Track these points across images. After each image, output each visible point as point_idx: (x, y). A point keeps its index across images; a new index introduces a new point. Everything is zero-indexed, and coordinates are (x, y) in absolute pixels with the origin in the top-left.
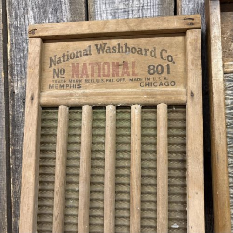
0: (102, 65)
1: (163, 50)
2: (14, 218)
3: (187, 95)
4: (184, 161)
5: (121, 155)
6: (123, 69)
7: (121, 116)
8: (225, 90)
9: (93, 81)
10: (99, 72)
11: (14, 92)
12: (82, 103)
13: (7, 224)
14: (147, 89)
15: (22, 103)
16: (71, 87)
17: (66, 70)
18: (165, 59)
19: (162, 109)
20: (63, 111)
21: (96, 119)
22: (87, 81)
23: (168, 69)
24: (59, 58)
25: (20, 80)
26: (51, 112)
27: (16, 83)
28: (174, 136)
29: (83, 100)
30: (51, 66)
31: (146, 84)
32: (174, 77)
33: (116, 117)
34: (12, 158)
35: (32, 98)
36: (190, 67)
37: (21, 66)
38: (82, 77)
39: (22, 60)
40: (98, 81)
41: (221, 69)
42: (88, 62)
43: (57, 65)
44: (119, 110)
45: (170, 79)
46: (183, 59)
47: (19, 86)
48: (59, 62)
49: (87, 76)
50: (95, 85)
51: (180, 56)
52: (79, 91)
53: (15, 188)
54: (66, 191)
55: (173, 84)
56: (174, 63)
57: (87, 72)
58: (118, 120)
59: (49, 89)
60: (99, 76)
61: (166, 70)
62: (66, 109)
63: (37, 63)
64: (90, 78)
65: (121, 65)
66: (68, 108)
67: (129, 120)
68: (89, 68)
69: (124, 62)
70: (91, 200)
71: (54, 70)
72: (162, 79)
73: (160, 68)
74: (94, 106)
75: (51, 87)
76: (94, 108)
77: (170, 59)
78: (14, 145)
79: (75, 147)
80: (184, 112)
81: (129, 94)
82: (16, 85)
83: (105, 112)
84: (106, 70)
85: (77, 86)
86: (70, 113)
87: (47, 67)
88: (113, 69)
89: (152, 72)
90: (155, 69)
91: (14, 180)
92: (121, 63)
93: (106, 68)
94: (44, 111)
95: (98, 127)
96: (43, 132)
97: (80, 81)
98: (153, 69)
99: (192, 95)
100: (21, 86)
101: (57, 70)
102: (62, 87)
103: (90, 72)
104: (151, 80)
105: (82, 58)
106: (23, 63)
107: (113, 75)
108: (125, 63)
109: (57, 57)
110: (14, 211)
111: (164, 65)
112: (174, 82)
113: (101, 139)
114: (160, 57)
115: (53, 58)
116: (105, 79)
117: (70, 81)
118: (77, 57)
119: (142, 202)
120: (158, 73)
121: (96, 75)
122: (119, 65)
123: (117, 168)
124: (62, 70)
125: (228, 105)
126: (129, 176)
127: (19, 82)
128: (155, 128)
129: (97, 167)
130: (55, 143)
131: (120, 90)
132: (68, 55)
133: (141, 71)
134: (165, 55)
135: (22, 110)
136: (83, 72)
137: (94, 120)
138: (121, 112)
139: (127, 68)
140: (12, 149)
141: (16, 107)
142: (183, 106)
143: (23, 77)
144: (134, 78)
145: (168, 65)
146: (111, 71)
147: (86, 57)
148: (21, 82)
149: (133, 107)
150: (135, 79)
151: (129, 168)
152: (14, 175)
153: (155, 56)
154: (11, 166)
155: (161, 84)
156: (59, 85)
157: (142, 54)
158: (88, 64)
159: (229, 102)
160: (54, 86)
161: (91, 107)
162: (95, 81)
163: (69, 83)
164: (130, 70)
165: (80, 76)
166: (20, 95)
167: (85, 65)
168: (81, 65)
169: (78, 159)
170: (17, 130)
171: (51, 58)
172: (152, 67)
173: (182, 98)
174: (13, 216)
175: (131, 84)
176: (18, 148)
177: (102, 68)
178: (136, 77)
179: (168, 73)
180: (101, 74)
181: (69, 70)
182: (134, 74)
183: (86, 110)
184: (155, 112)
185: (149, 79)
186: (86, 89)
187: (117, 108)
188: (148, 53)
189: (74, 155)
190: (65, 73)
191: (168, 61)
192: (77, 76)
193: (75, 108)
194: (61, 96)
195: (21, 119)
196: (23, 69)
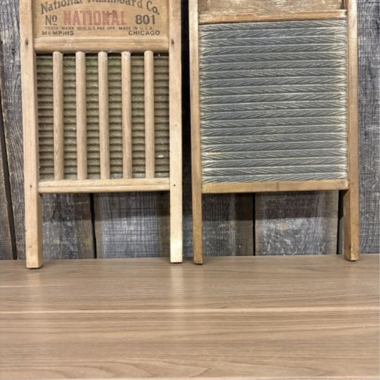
0: (93, 13)
1: (148, 2)
2: (11, 171)
3: (169, 43)
4: (167, 102)
5: (113, 99)
6: (113, 18)
7: (112, 63)
8: (200, 39)
9: (85, 29)
10: (91, 20)
11: (2, 42)
12: (75, 49)
13: (4, 178)
14: (135, 37)
15: (11, 54)
16: (63, 34)
17: (58, 17)
18: (150, 11)
19: (148, 56)
20: (57, 57)
21: (90, 66)
22: (79, 29)
23: (154, 19)
24: (51, 5)
25: (8, 29)
26: (46, 59)
27: (3, 32)
28: (160, 81)
29: (76, 46)
30: (43, 13)
31: (134, 33)
32: (159, 27)
33: (108, 64)
34: (4, 112)
35: (27, 43)
36: (171, 17)
37: (7, 14)
38: (74, 24)
39: (9, 8)
40: (90, 29)
41: (197, 20)
42: (79, 10)
43: (48, 11)
44: (110, 57)
45: (155, 29)
46: (166, 10)
47: (7, 36)
48: (51, 9)
49: (79, 24)
50: (87, 32)
51: (164, 7)
52: (72, 38)
53: (11, 141)
54: (65, 131)
55: (157, 33)
56: (158, 14)
57: (78, 20)
58: (109, 67)
59: (41, 35)
60: (91, 24)
61: (151, 20)
62: (60, 56)
63: (29, 8)
64: (82, 26)
65: (111, 14)
66: (62, 55)
67: (120, 67)
68: (81, 15)
69: (113, 11)
70: (88, 138)
71: (46, 16)
72: (148, 28)
73: (146, 18)
74: (87, 52)
75: (44, 33)
76: (87, 55)
77: (155, 10)
78: (5, 98)
79: (71, 92)
80: (168, 60)
81: (118, 42)
82: (4, 35)
83: (97, 60)
84: (97, 19)
85: (70, 33)
86: (64, 59)
87: (39, 14)
88: (103, 17)
89: (139, 21)
90: (142, 19)
91: (8, 133)
92: (111, 12)
93: (97, 16)
94: (38, 57)
95: (91, 74)
96: (39, 78)
97: (73, 28)
98: (140, 19)
99: (173, 43)
100: (9, 35)
101: (49, 17)
102: (55, 33)
103: (81, 20)
104: (139, 29)
105: (73, 6)
106: (9, 10)
107: (104, 24)
108: (114, 13)
109: (49, 3)
110: (11, 165)
111: (150, 16)
112: (159, 32)
113: (95, 85)
114: (146, 8)
115: (45, 4)
116: (96, 27)
117: (63, 28)
118: (69, 4)
119: (133, 138)
120: (145, 23)
121: (87, 22)
122: (109, 14)
123: (110, 110)
124: (54, 18)
125: (202, 51)
126: (121, 116)
127: (7, 31)
128: (143, 74)
129: (92, 109)
130: (52, 88)
131: (110, 38)
132: (59, 2)
133: (130, 21)
134: (150, 6)
135: (12, 61)
136: (75, 20)
137: (87, 67)
138: (113, 59)
139: (117, 17)
140: (4, 102)
141: (4, 59)
142: (166, 54)
143: (10, 25)
144: (123, 26)
145: (153, 16)
146: (102, 19)
147: (77, 5)
148: (9, 31)
149: (123, 54)
150: (124, 28)
151: (121, 109)
152: (8, 129)
153: (141, 7)
154: (4, 120)
155: (148, 33)
156: (52, 32)
157: (129, 4)
158: (79, 12)
159: (203, 49)
160: (48, 32)
161: (84, 54)
162: (87, 28)
163: (62, 30)
164: (120, 19)
165: (72, 23)
166: (8, 45)
167: (76, 12)
168: (73, 13)
169: (74, 103)
170: (8, 83)
171: (42, 5)
172: (139, 17)
173: (165, 46)
174: (10, 170)
175: (120, 32)
176: (11, 101)
177: (93, 16)
178: (125, 26)
179: (154, 23)
180: (93, 22)
181: (60, 17)
182: (123, 23)
183: (79, 56)
184: (143, 60)
185: (137, 28)
186: (78, 36)
187: (109, 55)
188: (136, 4)
189: (70, 99)
190: (58, 21)
191: (154, 12)
192: (70, 24)
193: (69, 55)
194: (55, 42)
195: (11, 70)
196: (10, 17)
